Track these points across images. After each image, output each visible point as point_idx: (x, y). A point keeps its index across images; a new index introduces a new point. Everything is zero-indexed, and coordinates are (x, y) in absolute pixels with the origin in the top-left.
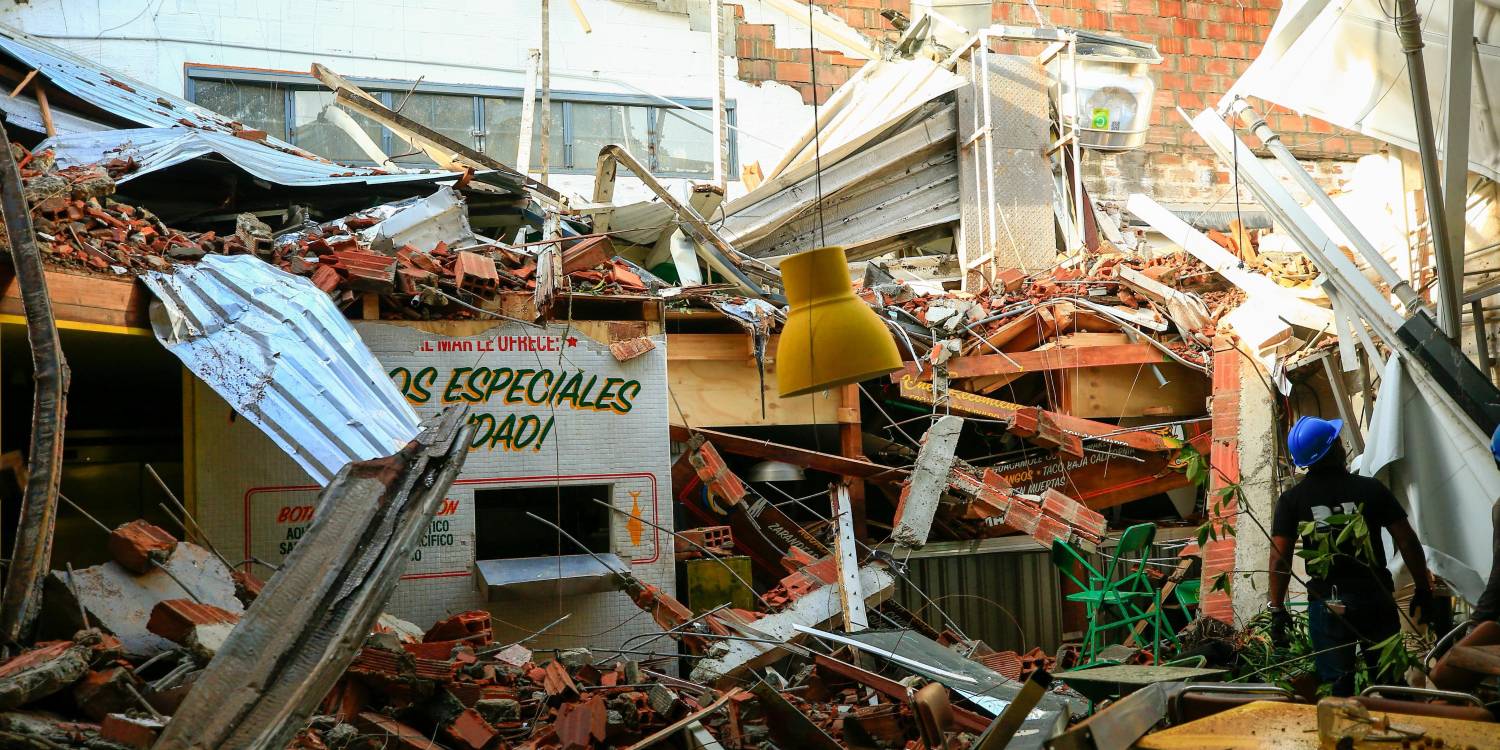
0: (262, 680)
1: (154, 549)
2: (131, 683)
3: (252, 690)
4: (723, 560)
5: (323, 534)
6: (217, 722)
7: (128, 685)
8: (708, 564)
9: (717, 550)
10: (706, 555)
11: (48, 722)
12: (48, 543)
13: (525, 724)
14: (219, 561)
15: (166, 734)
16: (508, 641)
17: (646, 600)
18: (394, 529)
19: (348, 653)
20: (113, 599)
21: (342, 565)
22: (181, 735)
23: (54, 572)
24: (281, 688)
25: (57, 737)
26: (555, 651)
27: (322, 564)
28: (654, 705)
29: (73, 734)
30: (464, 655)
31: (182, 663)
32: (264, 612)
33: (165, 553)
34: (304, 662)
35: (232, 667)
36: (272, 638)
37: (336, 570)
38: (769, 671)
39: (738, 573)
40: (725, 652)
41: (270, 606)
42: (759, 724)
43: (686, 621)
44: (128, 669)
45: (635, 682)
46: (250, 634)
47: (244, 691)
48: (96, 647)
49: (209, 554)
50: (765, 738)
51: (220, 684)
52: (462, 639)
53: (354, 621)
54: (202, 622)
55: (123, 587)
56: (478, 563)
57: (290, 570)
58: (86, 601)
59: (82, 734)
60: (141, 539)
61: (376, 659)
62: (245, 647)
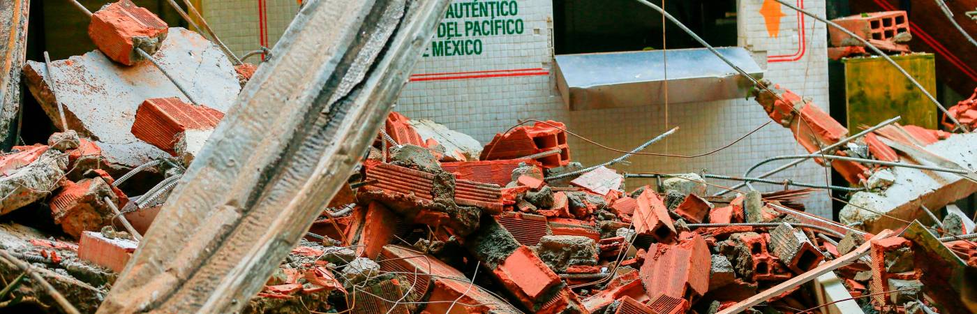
0: (243, 198)
1: (140, 36)
2: (110, 198)
3: (231, 209)
4: (894, 59)
5: (317, 16)
6: (191, 245)
7: (107, 199)
8: (874, 63)
9: (888, 44)
10: (870, 51)
11: (24, 238)
12: (22, 28)
13: (604, 269)
14: (221, 52)
15: (135, 257)
16: (592, 162)
17: (783, 113)
18: (406, 9)
19: (346, 167)
20: (96, 96)
21: (341, 56)
22: (151, 259)
23: (31, 63)
24: (264, 209)
25: (32, 255)
26: (656, 176)
27: (316, 55)
28: (776, 250)
29: (49, 252)
30: (527, 176)
31: (169, 175)
32: (247, 113)
33: (154, 41)
34: (293, 177)
35: (210, 181)
36: (255, 146)
37: (332, 62)
38: (952, 210)
39: (916, 77)
40: (889, 184)
41: (255, 107)
42: (910, 278)
43: (837, 140)
44: (106, 180)
45: (756, 219)
46: (230, 141)
47: (222, 209)
48: (72, 153)
49: (208, 43)
50: (919, 296)
51: (196, 200)
52: (528, 158)
53: (353, 127)
54: (193, 126)
55: (108, 83)
56: (557, 57)
57: (278, 61)
58: (65, 97)
59: (58, 254)
60: (125, 24)
61: (404, 179)
62: (224, 157)
